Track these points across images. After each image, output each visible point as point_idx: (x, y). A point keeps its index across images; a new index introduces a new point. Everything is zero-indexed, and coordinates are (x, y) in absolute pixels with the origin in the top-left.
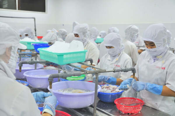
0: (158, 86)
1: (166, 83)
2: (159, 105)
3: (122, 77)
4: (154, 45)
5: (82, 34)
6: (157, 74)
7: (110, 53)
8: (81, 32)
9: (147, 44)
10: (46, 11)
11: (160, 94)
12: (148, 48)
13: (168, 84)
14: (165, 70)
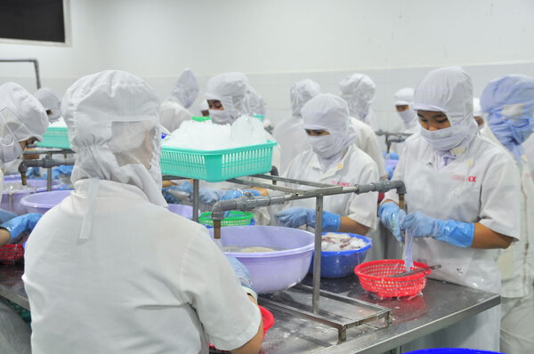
0: (462, 226)
1: (481, 216)
2: (464, 273)
3: (353, 213)
4: (446, 119)
5: (231, 101)
6: (457, 195)
7: (319, 147)
8: (227, 95)
9: (427, 117)
10: (66, 40)
11: (470, 244)
12: (428, 129)
13: (484, 218)
14: (478, 184)
